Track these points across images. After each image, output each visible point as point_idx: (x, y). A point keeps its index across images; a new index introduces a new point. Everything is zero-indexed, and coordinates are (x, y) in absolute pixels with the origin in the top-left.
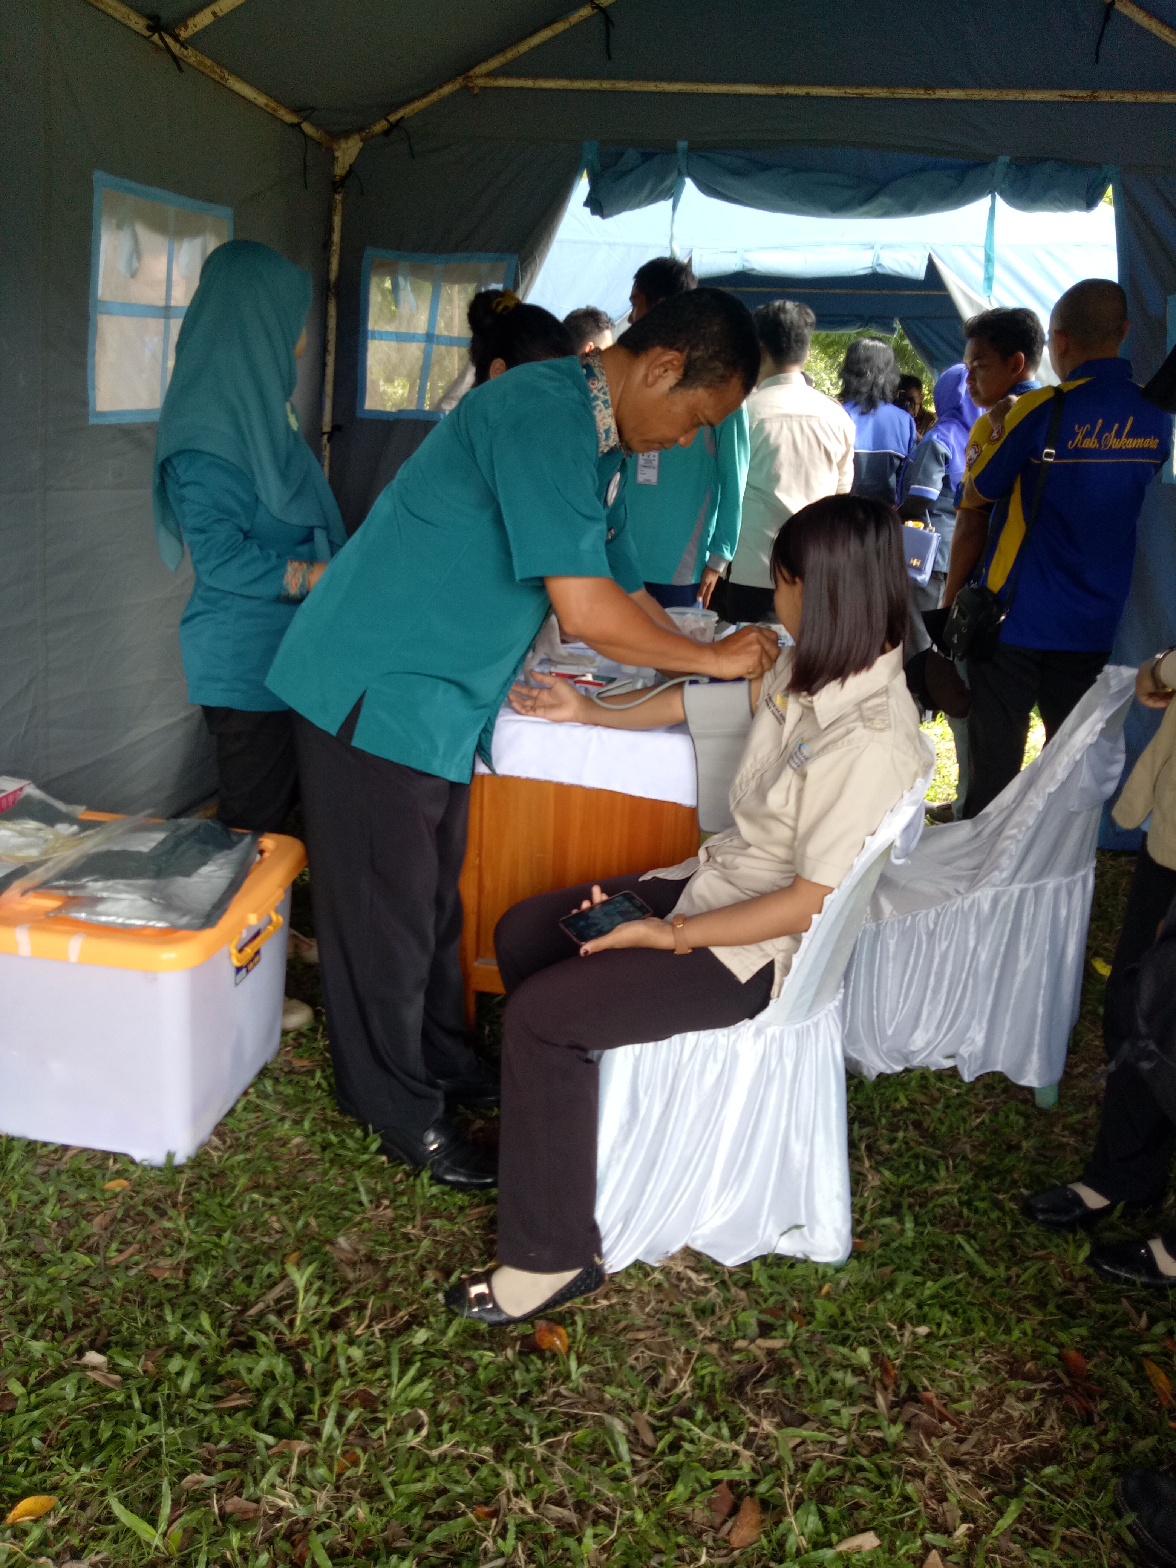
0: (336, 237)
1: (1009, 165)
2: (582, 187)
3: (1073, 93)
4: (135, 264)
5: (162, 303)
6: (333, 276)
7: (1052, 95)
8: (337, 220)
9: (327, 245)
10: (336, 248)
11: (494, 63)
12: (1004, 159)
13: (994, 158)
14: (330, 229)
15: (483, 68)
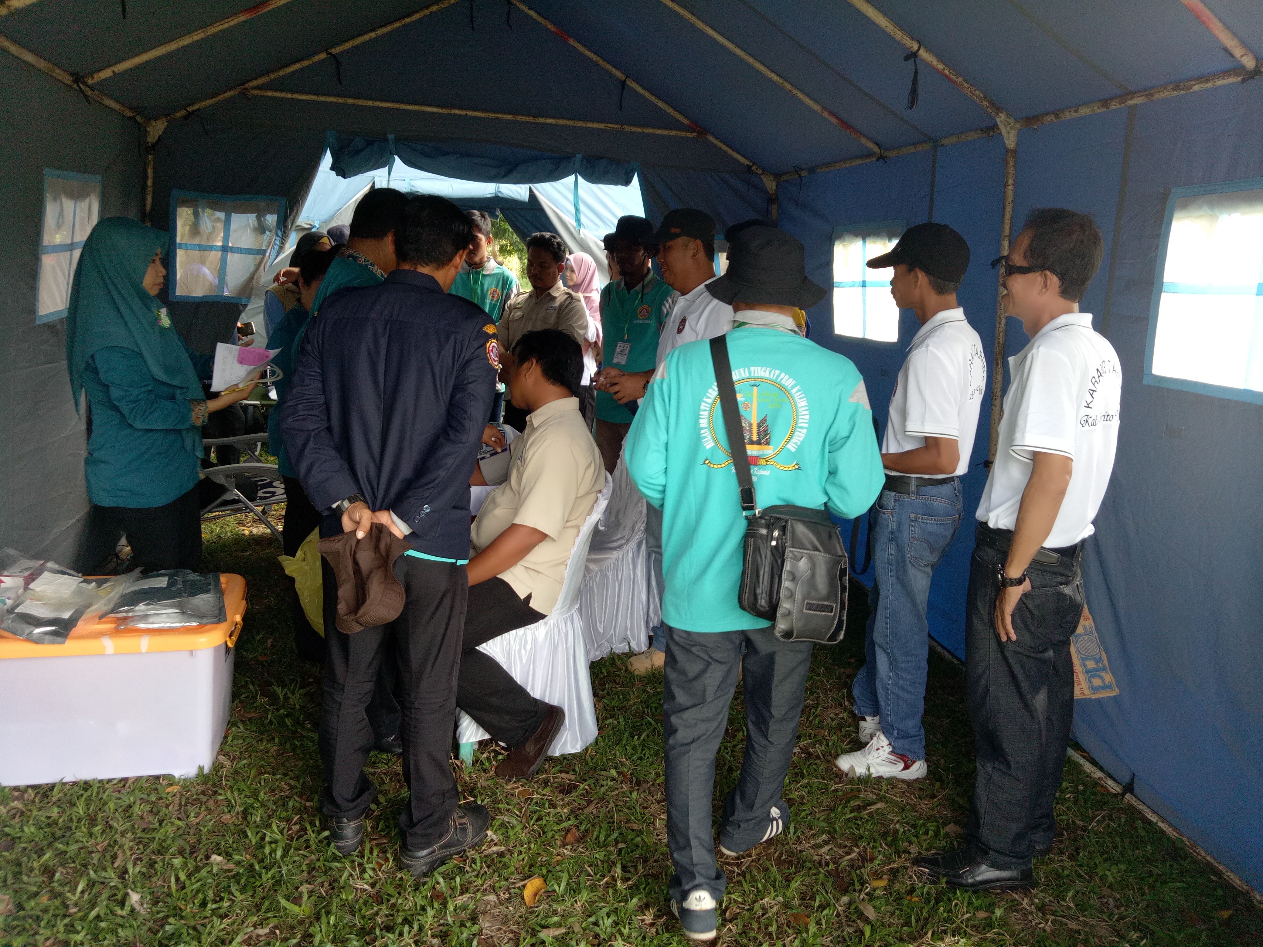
0: (150, 182)
1: (583, 159)
2: (327, 160)
3: (612, 126)
4: (61, 220)
5: (69, 242)
6: (148, 208)
7: (602, 126)
8: (150, 171)
9: (144, 188)
10: (150, 189)
11: (261, 81)
12: (579, 156)
13: (574, 155)
14: (146, 177)
15: (255, 83)
